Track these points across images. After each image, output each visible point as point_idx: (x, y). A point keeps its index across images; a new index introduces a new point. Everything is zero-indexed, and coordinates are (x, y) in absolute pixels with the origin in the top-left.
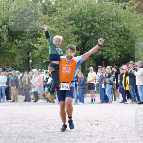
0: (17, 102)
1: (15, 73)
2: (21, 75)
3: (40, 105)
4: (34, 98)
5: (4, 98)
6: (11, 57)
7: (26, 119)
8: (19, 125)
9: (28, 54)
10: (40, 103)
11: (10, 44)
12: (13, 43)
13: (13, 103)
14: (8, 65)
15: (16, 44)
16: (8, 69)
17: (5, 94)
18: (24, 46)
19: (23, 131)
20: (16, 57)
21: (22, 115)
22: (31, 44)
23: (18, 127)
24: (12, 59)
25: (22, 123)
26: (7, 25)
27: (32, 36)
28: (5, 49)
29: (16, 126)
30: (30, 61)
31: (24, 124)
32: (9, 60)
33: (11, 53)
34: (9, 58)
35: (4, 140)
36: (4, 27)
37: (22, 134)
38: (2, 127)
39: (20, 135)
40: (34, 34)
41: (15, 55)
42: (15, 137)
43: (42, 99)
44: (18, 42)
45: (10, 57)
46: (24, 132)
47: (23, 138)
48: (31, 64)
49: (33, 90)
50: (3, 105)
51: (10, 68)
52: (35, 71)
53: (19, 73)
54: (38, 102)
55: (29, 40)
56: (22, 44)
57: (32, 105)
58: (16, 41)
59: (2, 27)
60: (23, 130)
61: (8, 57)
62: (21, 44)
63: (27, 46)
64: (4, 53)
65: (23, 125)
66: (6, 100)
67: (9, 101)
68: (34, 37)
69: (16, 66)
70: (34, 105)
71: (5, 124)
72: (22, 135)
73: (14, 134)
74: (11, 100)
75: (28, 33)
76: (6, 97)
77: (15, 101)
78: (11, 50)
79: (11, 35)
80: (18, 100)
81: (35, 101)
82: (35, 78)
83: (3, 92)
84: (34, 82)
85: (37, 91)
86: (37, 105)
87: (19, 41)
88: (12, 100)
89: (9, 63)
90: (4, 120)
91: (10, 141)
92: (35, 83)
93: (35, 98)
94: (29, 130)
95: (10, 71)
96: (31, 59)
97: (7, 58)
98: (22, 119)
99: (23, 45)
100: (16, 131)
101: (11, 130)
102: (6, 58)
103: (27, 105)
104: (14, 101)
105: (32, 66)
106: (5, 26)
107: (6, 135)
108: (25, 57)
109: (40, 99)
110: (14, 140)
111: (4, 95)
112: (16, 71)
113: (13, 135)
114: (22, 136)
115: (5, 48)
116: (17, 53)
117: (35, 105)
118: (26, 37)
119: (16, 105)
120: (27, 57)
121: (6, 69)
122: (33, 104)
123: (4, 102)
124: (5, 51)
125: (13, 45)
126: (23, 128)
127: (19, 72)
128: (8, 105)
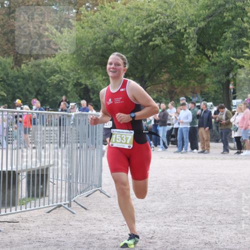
0: (208, 152)
1: (206, 106)
2: (215, 109)
3: (246, 159)
4: (236, 148)
5: (187, 146)
6: (199, 80)
7: (222, 182)
8: (210, 192)
9: (228, 74)
10: (246, 155)
11: (198, 58)
12: (204, 56)
13: (202, 155)
14: (194, 93)
15: (208, 58)
16: (194, 100)
17: (188, 140)
18: (221, 62)
19: (217, 202)
20: (208, 80)
21: (215, 175)
22: (232, 59)
23: (208, 195)
24: (200, 84)
25: (215, 188)
26: (195, 28)
27: (235, 44)
28: (190, 67)
29: (205, 193)
30: (231, 86)
31: (218, 191)
32: (196, 84)
33: (199, 73)
34: (196, 81)
35: (185, 215)
36: (190, 31)
37: (214, 207)
38: (182, 194)
39: (211, 209)
40: (237, 41)
41: (205, 76)
42: (203, 210)
43: (248, 150)
44: (211, 55)
45: (197, 79)
46: (217, 204)
47: (216, 213)
48: (232, 91)
49: (234, 135)
50: (186, 158)
51: (197, 97)
52: (239, 103)
53: (212, 106)
54: (242, 154)
55: (229, 50)
56: (218, 57)
57: (232, 159)
58: (209, 53)
59: (187, 31)
60: (216, 200)
61: (195, 79)
62: (217, 59)
63: (226, 62)
64: (188, 72)
65: (216, 192)
66: (189, 149)
67: (195, 150)
68: (238, 47)
69: (208, 94)
70: (235, 158)
71: (188, 189)
72: (214, 209)
73: (201, 206)
74: (197, 149)
75: (228, 39)
76: (189, 144)
77: (206, 151)
78: (200, 68)
79: (201, 44)
80: (211, 150)
81: (238, 153)
82: (238, 114)
83: (185, 137)
84: (237, 121)
85: (241, 136)
86: (241, 159)
87: (212, 53)
88: (200, 150)
89: (196, 89)
90: (185, 182)
91: (195, 217)
92: (238, 123)
93: (238, 147)
94: (226, 201)
95: (198, 102)
96: (232, 83)
97: (193, 82)
98: (215, 183)
99: (219, 60)
100: (205, 202)
101: (198, 199)
102: (191, 81)
103: (224, 159)
104: (203, 152)
105: (234, 95)
106: (193, 28)
107: (189, 208)
108: (222, 80)
109: (246, 150)
110: (201, 216)
111: (187, 142)
112: (208, 102)
113: (200, 208)
114: (215, 211)
115: (191, 65)
116: (210, 72)
117: (237, 159)
118: (225, 46)
119: (206, 158)
120: (225, 80)
121: (191, 98)
122: (233, 157)
123: (186, 151)
124: (189, 69)
125: (202, 60)
126: (215, 196)
127: (211, 103)
128: (193, 158)
